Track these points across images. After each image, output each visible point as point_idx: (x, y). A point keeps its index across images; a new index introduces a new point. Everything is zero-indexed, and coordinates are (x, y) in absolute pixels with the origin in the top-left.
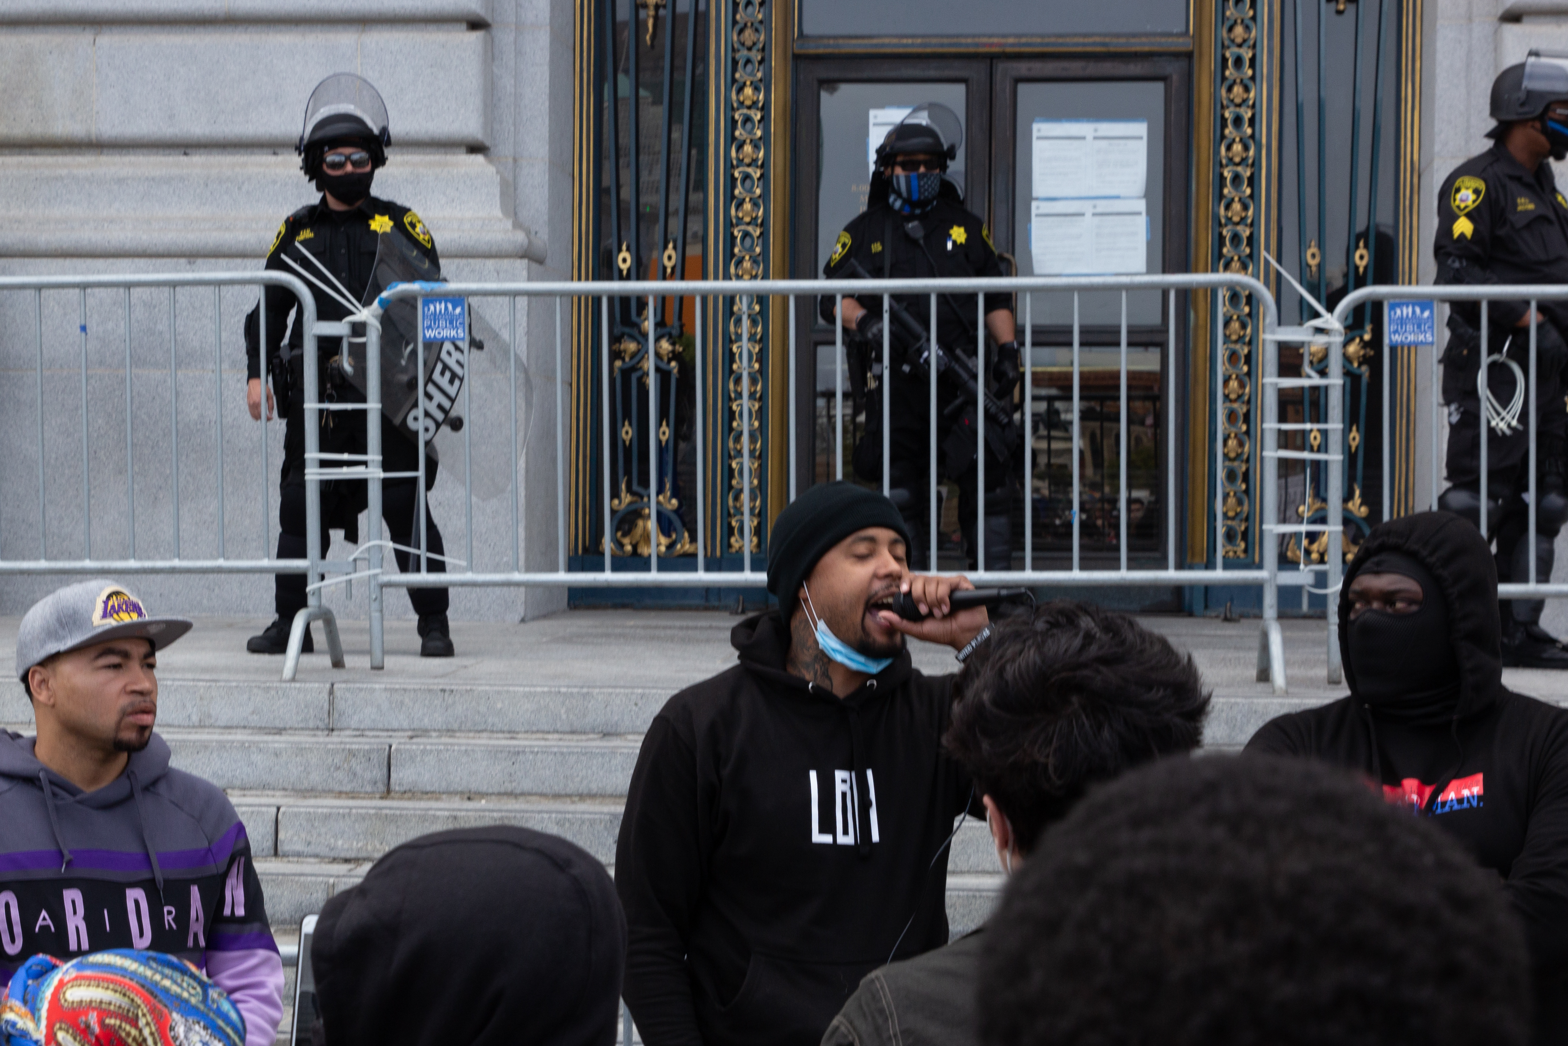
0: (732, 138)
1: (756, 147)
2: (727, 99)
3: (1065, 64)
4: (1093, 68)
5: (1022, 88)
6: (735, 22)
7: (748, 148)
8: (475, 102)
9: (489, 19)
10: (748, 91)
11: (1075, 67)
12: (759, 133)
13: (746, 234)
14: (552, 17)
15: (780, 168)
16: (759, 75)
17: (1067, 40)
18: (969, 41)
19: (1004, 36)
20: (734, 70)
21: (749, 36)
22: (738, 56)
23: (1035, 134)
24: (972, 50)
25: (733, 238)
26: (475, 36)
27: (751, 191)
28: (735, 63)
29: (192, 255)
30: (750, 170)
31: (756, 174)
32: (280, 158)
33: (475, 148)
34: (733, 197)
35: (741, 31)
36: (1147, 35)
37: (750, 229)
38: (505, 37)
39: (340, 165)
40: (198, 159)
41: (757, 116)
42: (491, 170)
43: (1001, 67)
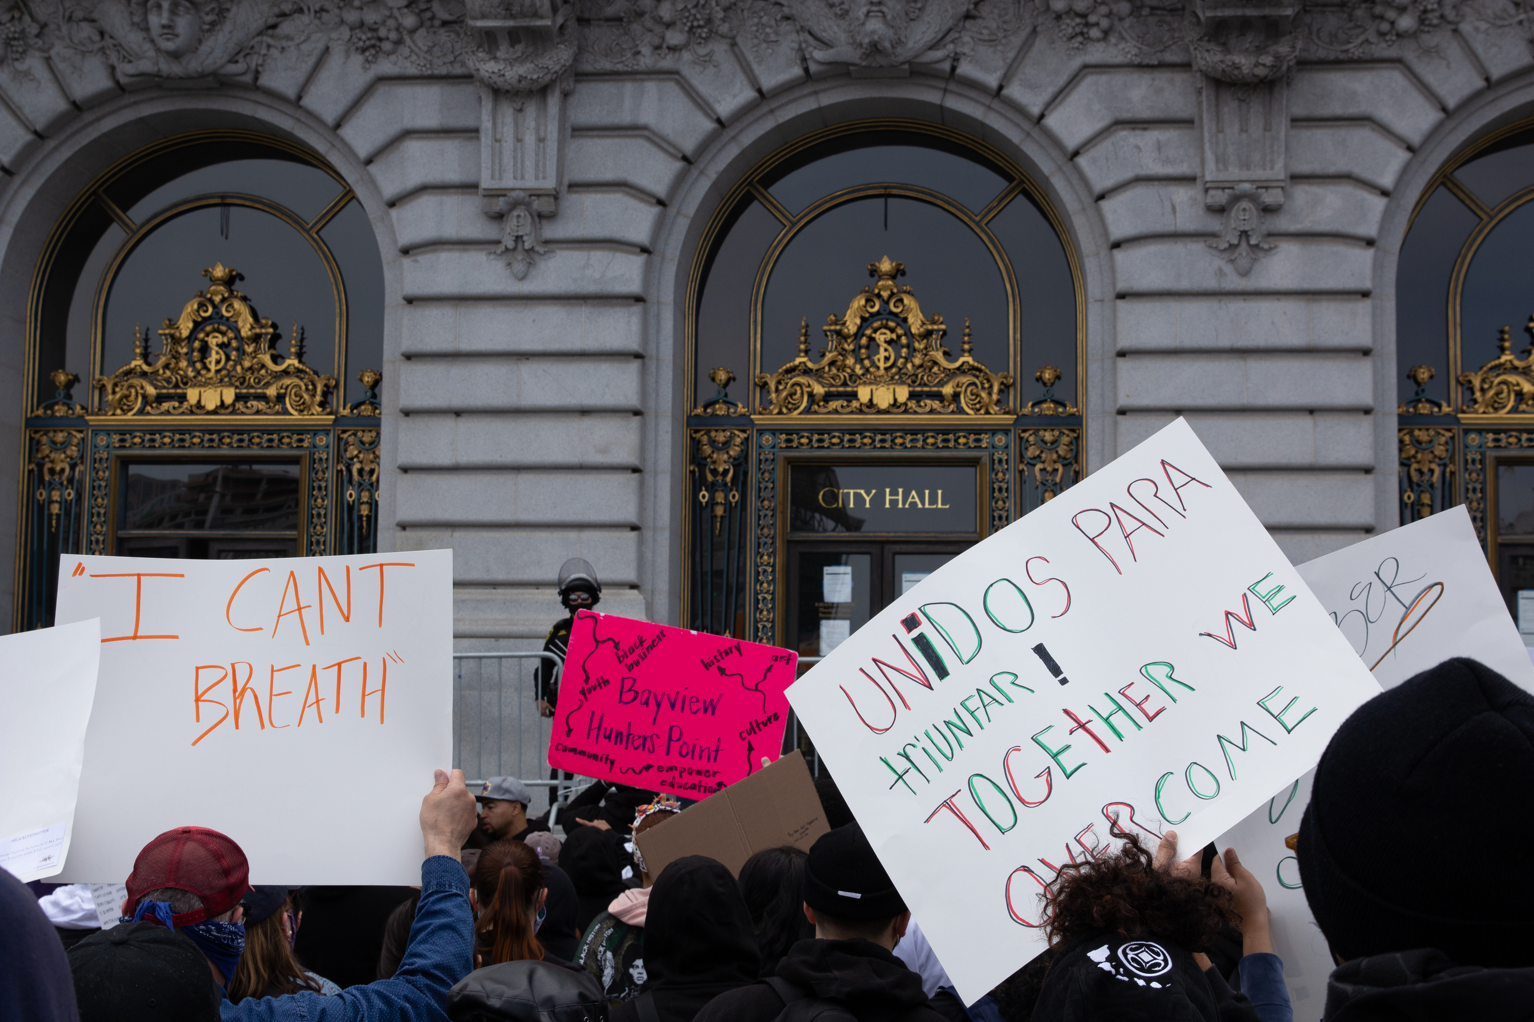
0: (757, 580)
1: (769, 585)
2: (755, 562)
3: (917, 546)
4: (931, 548)
5: (898, 557)
6: (759, 525)
7: (765, 585)
8: (634, 565)
9: (640, 525)
10: (766, 557)
11: (923, 548)
12: (770, 578)
13: (764, 626)
14: (671, 524)
15: (781, 595)
16: (771, 550)
17: (919, 535)
18: (872, 534)
19: (889, 532)
20: (759, 547)
21: (766, 531)
22: (761, 541)
23: (904, 579)
24: (873, 539)
25: (758, 628)
26: (633, 534)
27: (766, 605)
28: (759, 544)
29: (497, 637)
30: (766, 595)
31: (769, 597)
32: (540, 591)
33: (633, 586)
34: (758, 608)
35: (762, 529)
36: (957, 532)
37: (766, 624)
38: (648, 534)
39: (575, 600)
40: (500, 591)
41: (770, 569)
42: (641, 597)
43: (887, 547)
